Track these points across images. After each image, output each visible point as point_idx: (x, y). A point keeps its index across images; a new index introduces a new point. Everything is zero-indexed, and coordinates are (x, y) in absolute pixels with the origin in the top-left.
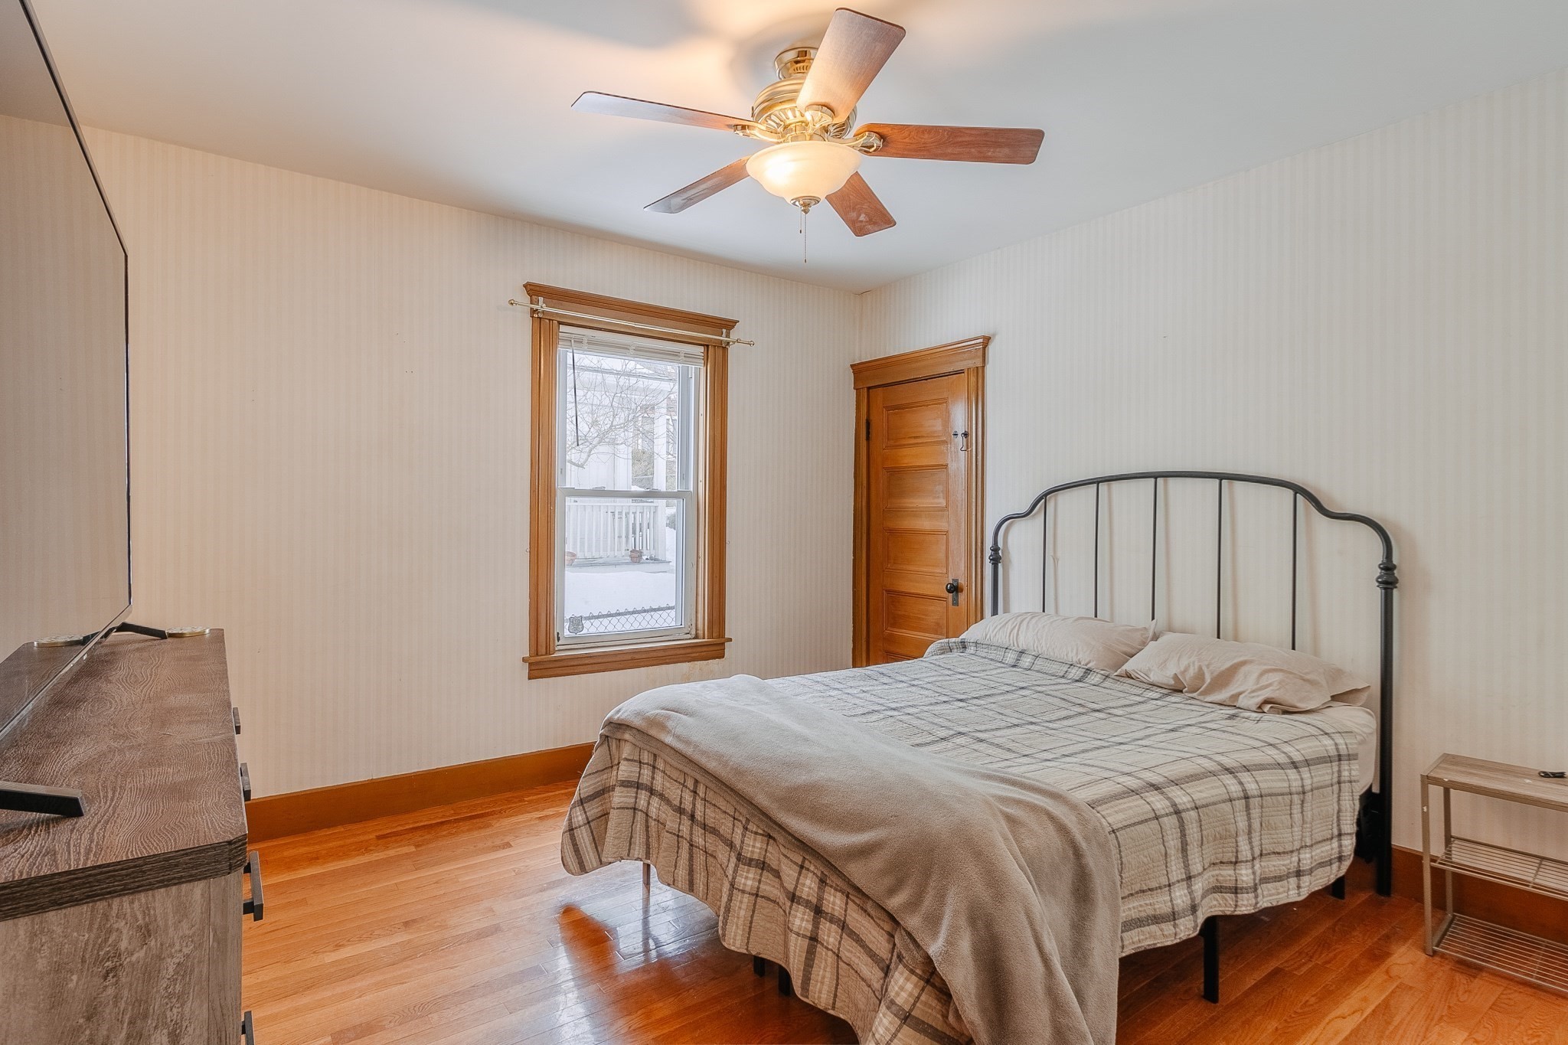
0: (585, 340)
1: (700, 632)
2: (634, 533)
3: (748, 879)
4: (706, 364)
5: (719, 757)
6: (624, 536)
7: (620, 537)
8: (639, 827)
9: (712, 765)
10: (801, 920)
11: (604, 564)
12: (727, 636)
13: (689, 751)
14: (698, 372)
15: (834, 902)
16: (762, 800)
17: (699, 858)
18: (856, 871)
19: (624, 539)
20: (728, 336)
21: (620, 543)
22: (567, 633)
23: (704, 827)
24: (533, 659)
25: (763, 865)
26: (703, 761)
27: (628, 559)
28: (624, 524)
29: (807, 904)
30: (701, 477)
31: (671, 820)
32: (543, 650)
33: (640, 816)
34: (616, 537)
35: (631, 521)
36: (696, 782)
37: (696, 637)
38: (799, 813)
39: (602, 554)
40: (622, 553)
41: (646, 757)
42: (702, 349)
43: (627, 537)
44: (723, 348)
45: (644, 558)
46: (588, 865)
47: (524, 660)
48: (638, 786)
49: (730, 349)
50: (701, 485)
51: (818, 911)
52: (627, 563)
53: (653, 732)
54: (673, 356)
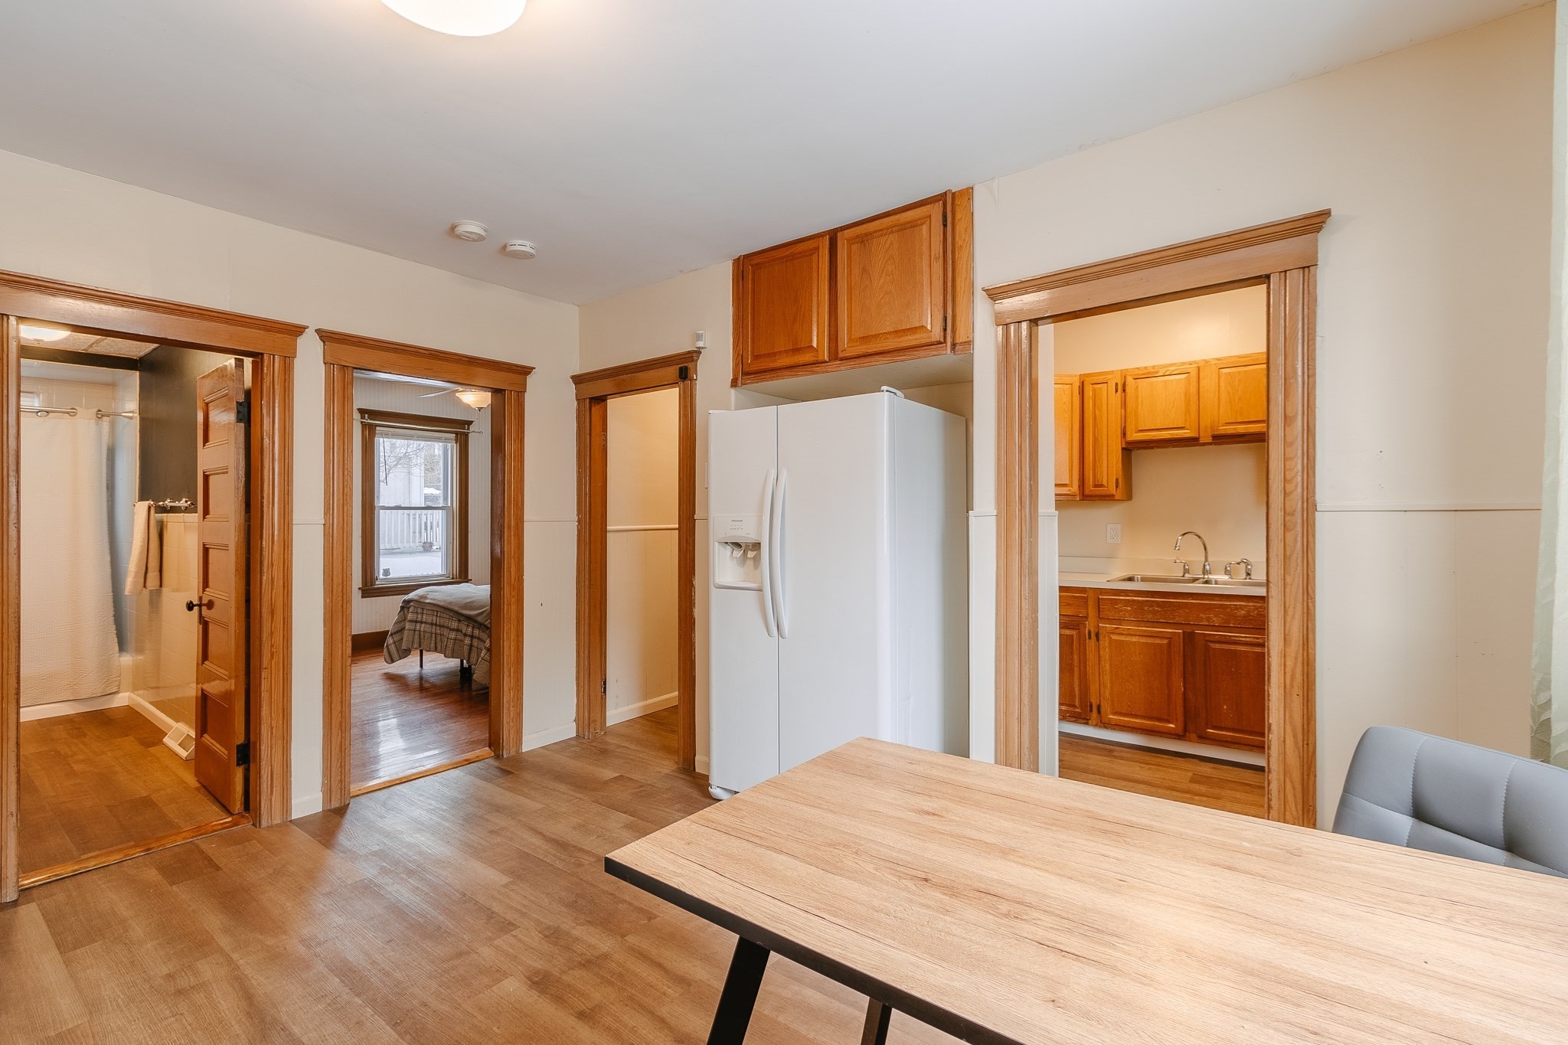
0: (390, 433)
1: (455, 576)
2: (426, 529)
3: (453, 635)
4: (456, 443)
5: (445, 601)
6: (417, 531)
7: (414, 533)
8: (416, 637)
9: (442, 604)
10: (467, 641)
11: (401, 553)
12: (469, 578)
13: (435, 602)
14: (453, 448)
15: (476, 632)
16: (456, 608)
17: (439, 638)
18: (479, 619)
19: (417, 534)
20: (468, 429)
21: (414, 537)
22: (381, 576)
23: (440, 626)
24: (364, 588)
25: (458, 630)
26: (439, 603)
27: (421, 549)
28: (417, 522)
29: (469, 636)
30: (454, 499)
31: (428, 628)
32: (369, 584)
33: (417, 632)
34: (411, 532)
35: (424, 520)
36: (437, 612)
37: (453, 579)
38: (466, 609)
39: (400, 545)
40: (417, 545)
41: (419, 611)
42: (454, 435)
43: (420, 532)
44: (466, 435)
45: (434, 548)
46: (395, 659)
47: (359, 589)
48: (416, 622)
49: (470, 435)
50: (454, 503)
51: (472, 637)
52: (420, 552)
53: (422, 600)
54: (438, 439)
